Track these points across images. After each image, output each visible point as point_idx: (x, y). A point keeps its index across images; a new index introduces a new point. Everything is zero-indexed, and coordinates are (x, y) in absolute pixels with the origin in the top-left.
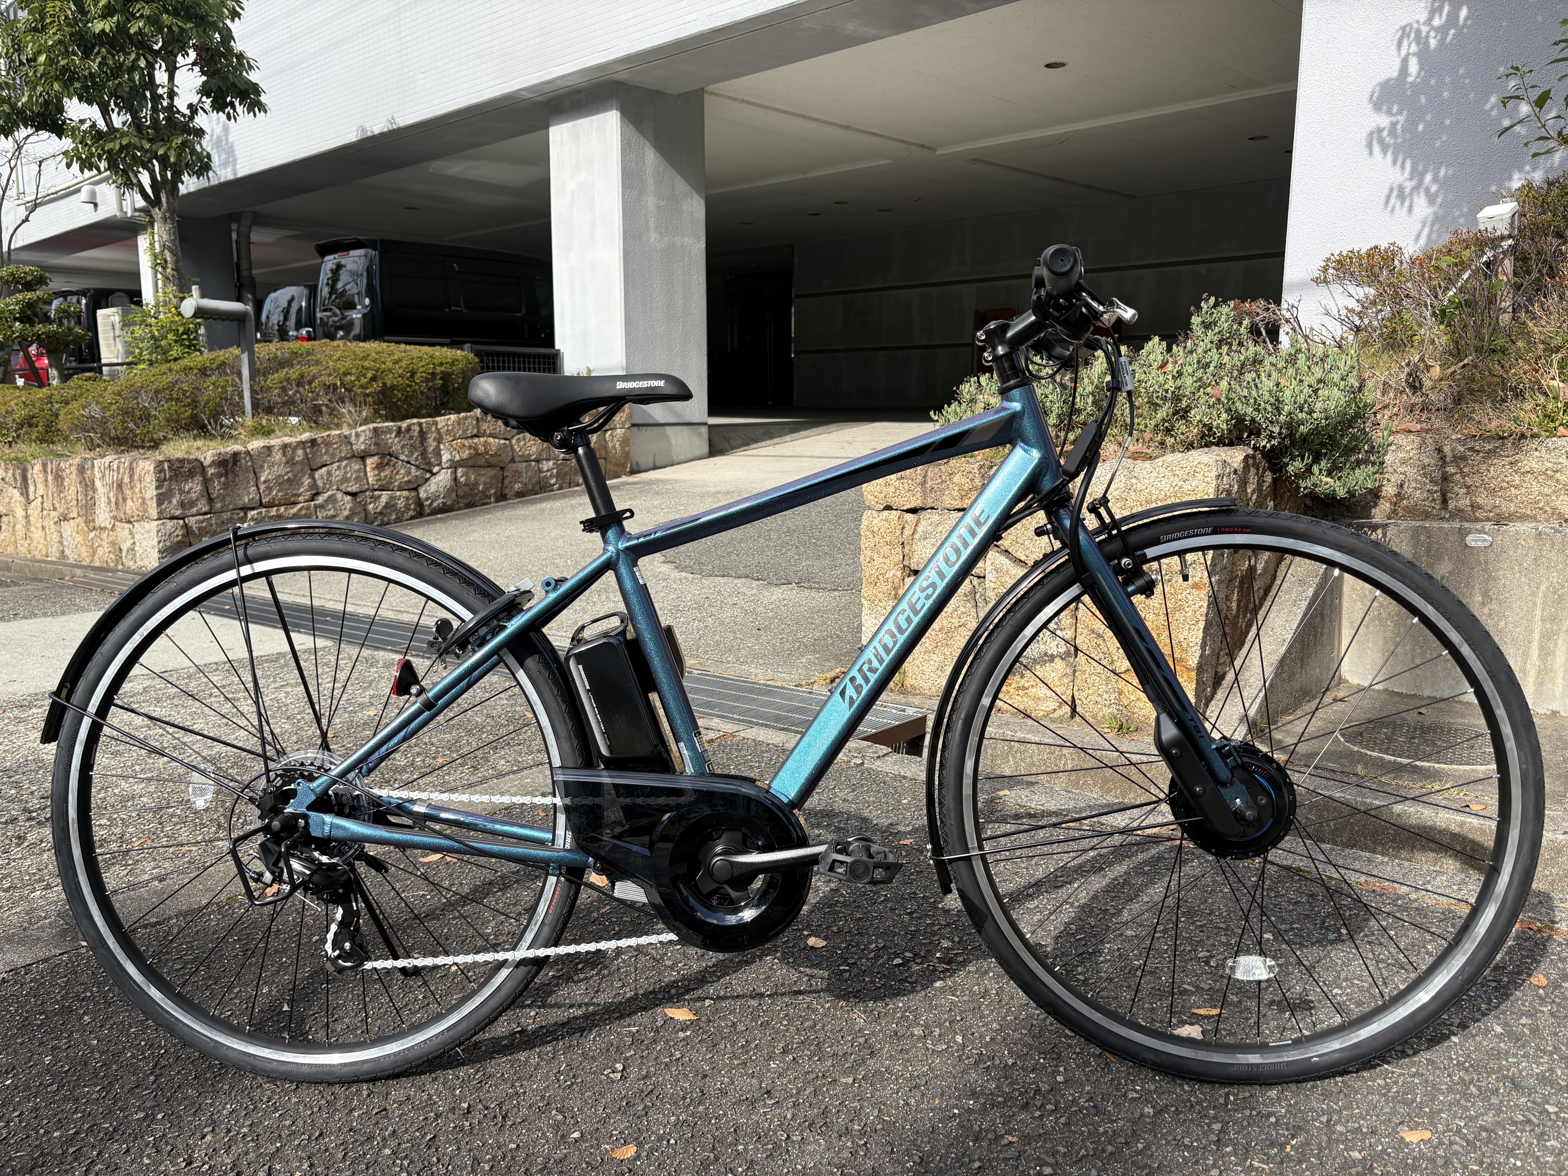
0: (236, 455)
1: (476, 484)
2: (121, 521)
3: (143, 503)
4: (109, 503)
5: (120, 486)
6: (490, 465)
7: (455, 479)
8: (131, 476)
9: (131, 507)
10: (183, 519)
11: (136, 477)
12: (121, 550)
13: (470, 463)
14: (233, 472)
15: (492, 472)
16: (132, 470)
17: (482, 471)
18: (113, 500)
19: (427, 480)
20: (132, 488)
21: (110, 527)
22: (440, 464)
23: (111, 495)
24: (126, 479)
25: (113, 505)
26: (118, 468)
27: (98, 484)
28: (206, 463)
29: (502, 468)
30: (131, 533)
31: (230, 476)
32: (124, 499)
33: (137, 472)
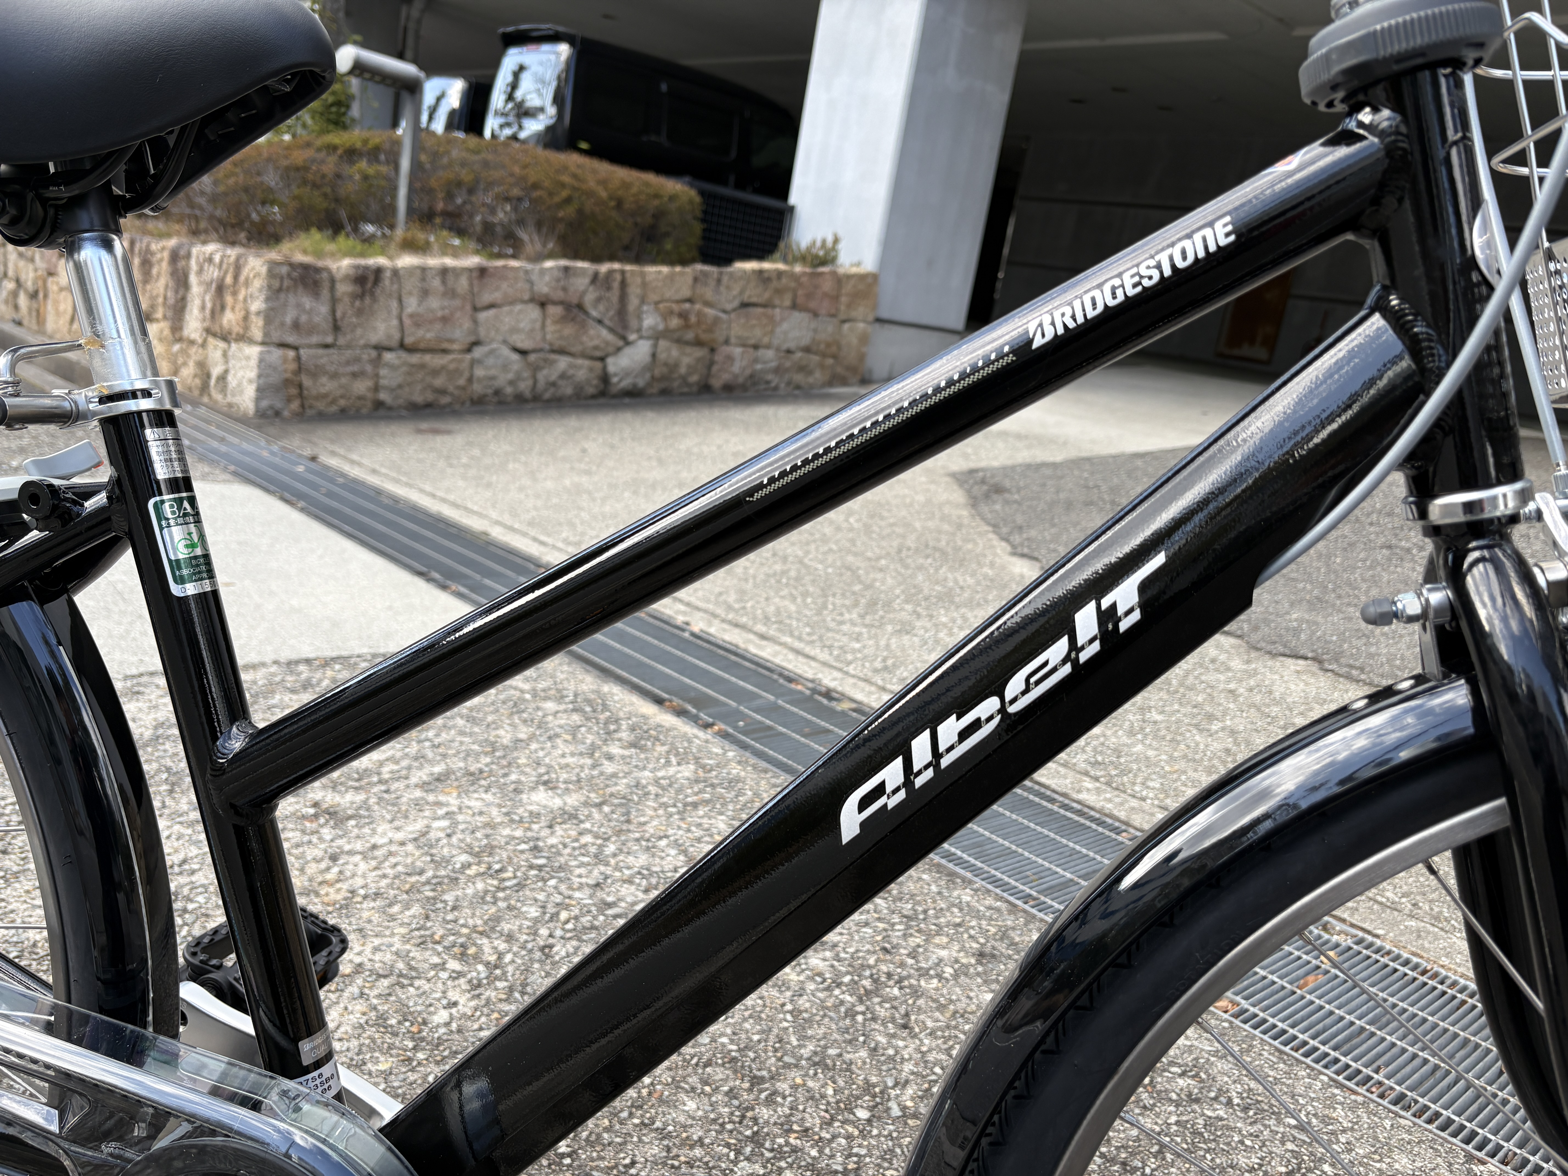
0: (378, 271)
1: (676, 365)
2: (215, 335)
3: (246, 318)
4: (203, 308)
5: (220, 289)
6: (698, 343)
7: (654, 355)
8: (236, 277)
9: (230, 318)
10: (296, 348)
11: (242, 278)
12: (208, 376)
13: (676, 335)
14: (372, 294)
15: (700, 353)
16: (238, 268)
17: (688, 350)
18: (209, 305)
19: (619, 349)
20: (235, 294)
21: (200, 341)
22: (639, 330)
23: (208, 298)
24: (229, 280)
25: (208, 311)
26: (221, 262)
27: (193, 279)
28: (338, 276)
29: (713, 350)
30: (225, 355)
31: (368, 300)
32: (223, 308)
33: (245, 273)
